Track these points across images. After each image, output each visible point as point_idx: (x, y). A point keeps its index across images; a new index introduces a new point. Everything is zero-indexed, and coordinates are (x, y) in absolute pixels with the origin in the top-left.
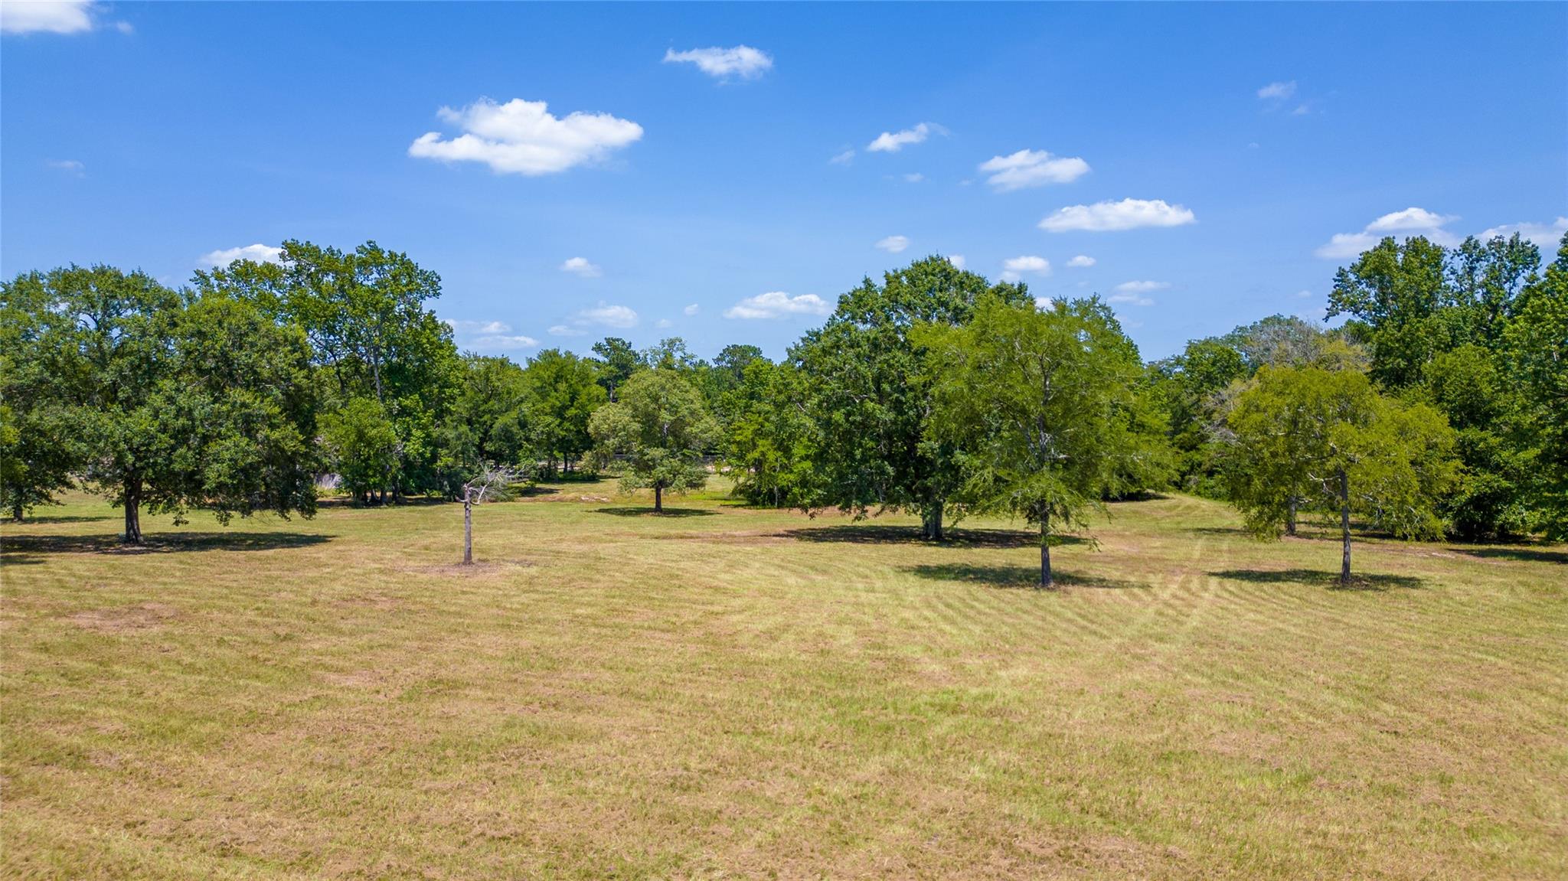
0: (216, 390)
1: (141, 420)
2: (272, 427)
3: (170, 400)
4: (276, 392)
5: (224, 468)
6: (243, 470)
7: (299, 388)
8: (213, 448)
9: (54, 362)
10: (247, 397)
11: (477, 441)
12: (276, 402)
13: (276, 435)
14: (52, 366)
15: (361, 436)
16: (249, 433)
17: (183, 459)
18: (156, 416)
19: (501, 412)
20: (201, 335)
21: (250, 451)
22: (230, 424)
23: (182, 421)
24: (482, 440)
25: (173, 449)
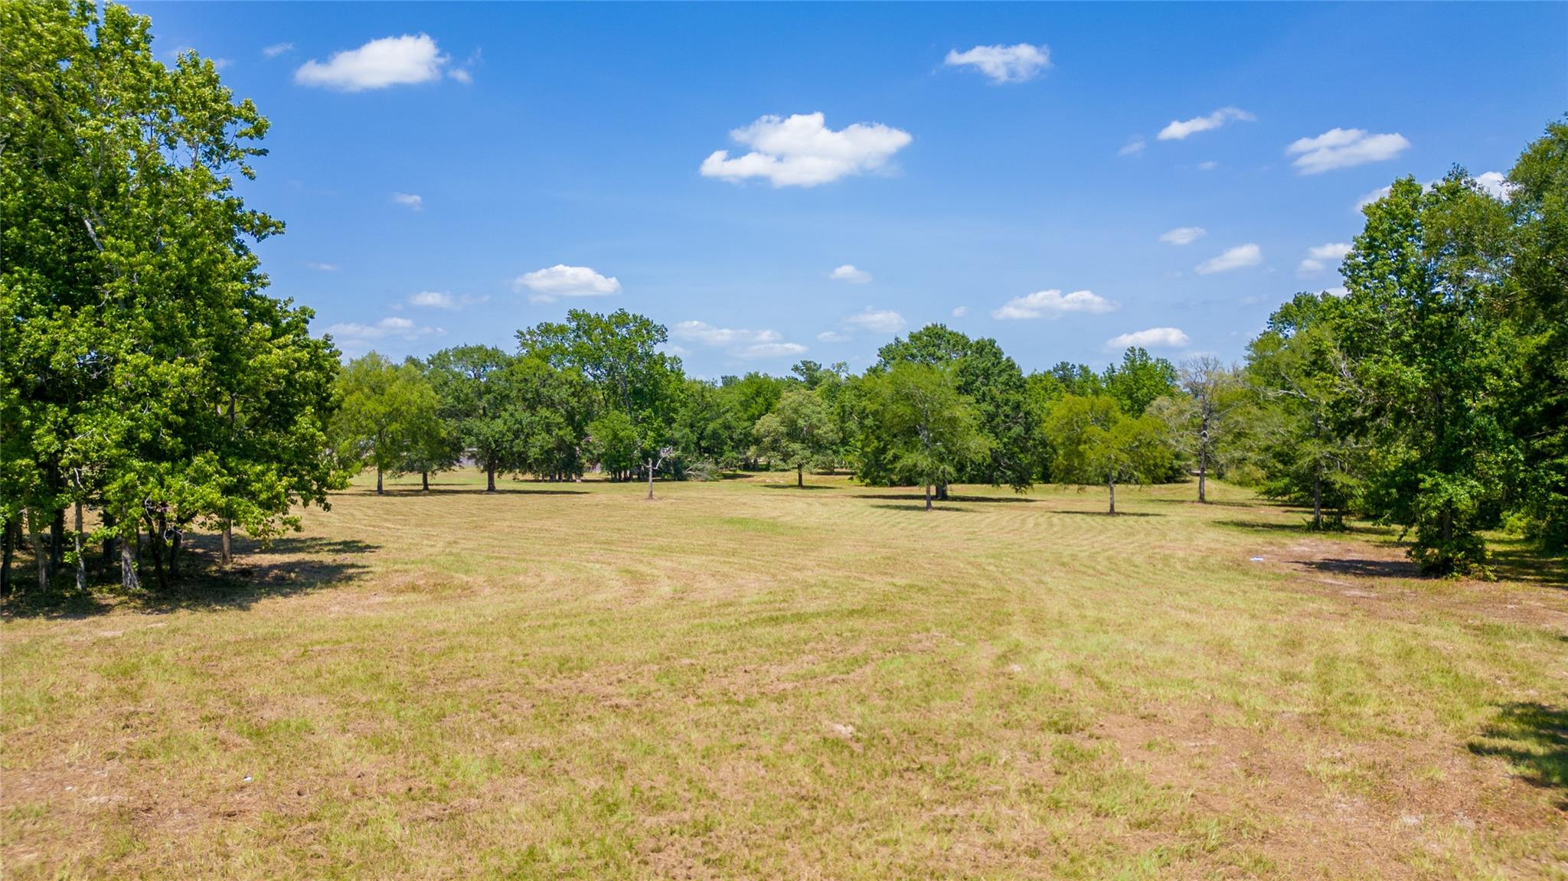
0: (532, 407)
1: (499, 425)
2: (560, 429)
3: (512, 415)
4: (562, 410)
5: (537, 450)
6: (547, 452)
7: (573, 408)
8: (531, 440)
9: (459, 397)
10: (548, 414)
11: (695, 440)
12: (562, 416)
13: (561, 433)
14: (457, 399)
15: (615, 436)
16: (549, 431)
17: (518, 446)
18: (505, 424)
19: (712, 419)
20: (526, 380)
21: (551, 442)
22: (539, 427)
23: (517, 426)
24: (699, 439)
25: (513, 441)
